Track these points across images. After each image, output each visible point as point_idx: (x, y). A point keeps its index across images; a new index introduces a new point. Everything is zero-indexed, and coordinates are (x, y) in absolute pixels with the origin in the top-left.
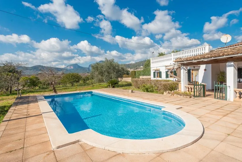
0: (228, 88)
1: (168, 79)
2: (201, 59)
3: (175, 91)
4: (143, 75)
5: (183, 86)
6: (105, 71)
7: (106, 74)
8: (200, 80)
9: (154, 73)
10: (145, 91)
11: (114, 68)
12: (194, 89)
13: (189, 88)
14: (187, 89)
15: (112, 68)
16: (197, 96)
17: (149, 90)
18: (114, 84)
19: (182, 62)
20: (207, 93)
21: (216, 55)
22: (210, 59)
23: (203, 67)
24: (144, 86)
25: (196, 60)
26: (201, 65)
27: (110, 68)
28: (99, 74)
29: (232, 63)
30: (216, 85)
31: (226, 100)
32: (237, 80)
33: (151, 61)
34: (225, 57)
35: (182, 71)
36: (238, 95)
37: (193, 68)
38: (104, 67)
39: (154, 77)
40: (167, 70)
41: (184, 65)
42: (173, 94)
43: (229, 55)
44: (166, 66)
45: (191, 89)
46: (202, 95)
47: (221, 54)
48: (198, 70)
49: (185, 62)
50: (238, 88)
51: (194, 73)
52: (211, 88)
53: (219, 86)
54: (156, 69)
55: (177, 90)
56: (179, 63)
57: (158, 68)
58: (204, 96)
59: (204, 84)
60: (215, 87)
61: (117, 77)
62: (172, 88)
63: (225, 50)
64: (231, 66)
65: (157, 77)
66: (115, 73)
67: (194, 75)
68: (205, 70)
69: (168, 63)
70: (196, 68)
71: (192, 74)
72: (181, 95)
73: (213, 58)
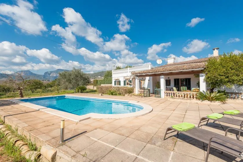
0: (161, 90)
1: (125, 86)
2: (147, 73)
3: (132, 93)
4: (104, 83)
5: (137, 91)
6: (72, 79)
7: (74, 81)
8: (146, 86)
9: (115, 82)
10: (111, 94)
11: (81, 76)
12: (144, 92)
13: (140, 92)
14: (140, 93)
15: (79, 76)
16: (145, 97)
17: (114, 94)
18: (83, 90)
19: (137, 75)
20: (151, 95)
21: (155, 71)
22: (152, 73)
23: (147, 78)
24: (110, 91)
25: (145, 73)
26: (146, 77)
27: (77, 77)
28: (67, 81)
29: (163, 77)
30: (156, 89)
31: (161, 98)
32: (165, 87)
33: (113, 72)
34: (159, 73)
35: (136, 80)
36: (166, 94)
37: (142, 79)
38: (72, 75)
39: (115, 85)
40: (124, 80)
41: (137, 76)
42: (131, 96)
43: (161, 72)
44: (124, 77)
45: (142, 92)
46: (148, 95)
47: (158, 71)
48: (144, 80)
49: (138, 75)
50: (166, 91)
51: (142, 82)
52: (152, 92)
53: (157, 89)
54: (117, 78)
55: (133, 93)
56: (135, 75)
57: (118, 78)
58: (149, 96)
59: (149, 89)
60: (155, 90)
61: (84, 84)
62: (130, 92)
63: (159, 68)
64: (162, 78)
65: (117, 84)
66: (82, 81)
67: (142, 84)
68: (149, 80)
69: (125, 75)
70: (143, 79)
71: (141, 83)
72: (136, 96)
73: (154, 73)
